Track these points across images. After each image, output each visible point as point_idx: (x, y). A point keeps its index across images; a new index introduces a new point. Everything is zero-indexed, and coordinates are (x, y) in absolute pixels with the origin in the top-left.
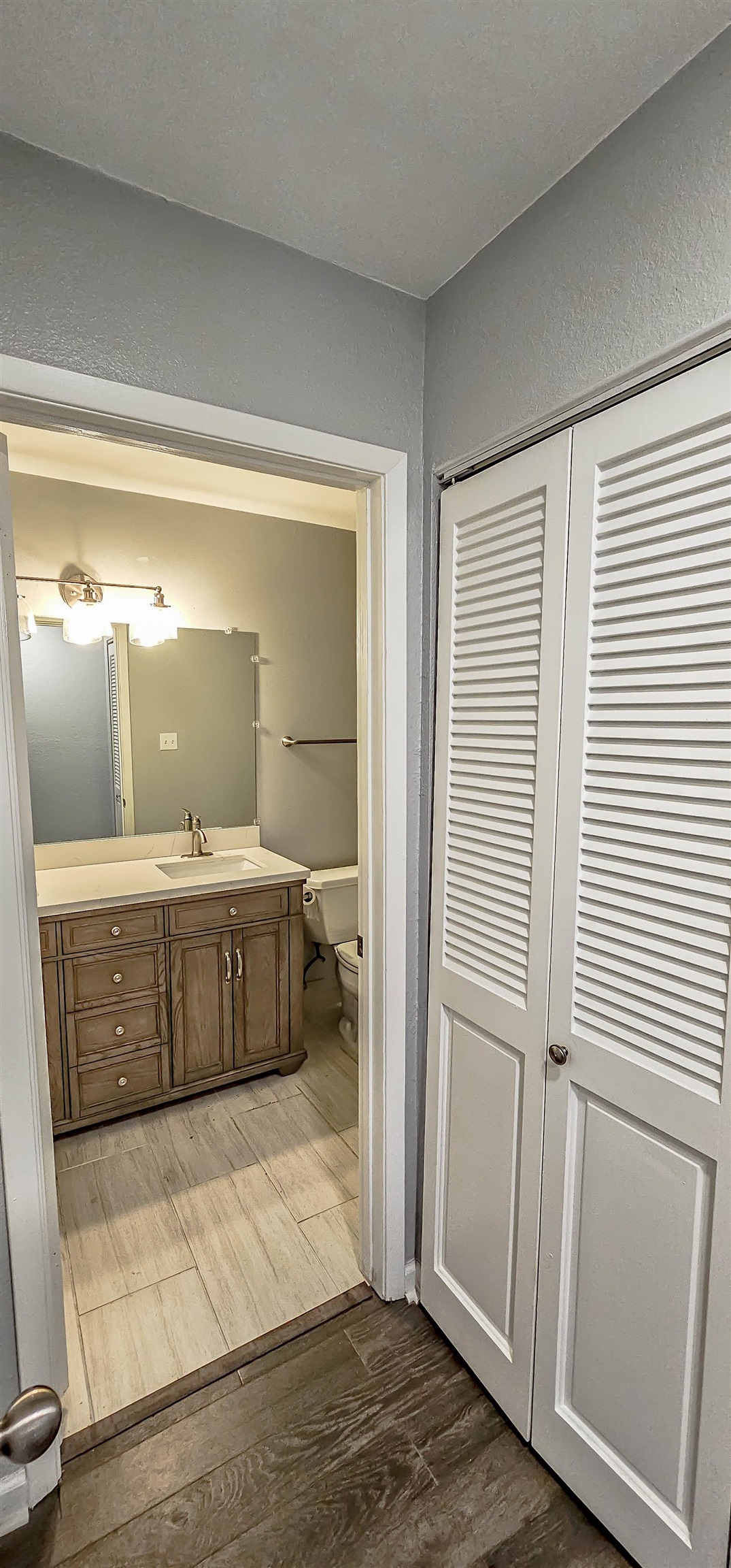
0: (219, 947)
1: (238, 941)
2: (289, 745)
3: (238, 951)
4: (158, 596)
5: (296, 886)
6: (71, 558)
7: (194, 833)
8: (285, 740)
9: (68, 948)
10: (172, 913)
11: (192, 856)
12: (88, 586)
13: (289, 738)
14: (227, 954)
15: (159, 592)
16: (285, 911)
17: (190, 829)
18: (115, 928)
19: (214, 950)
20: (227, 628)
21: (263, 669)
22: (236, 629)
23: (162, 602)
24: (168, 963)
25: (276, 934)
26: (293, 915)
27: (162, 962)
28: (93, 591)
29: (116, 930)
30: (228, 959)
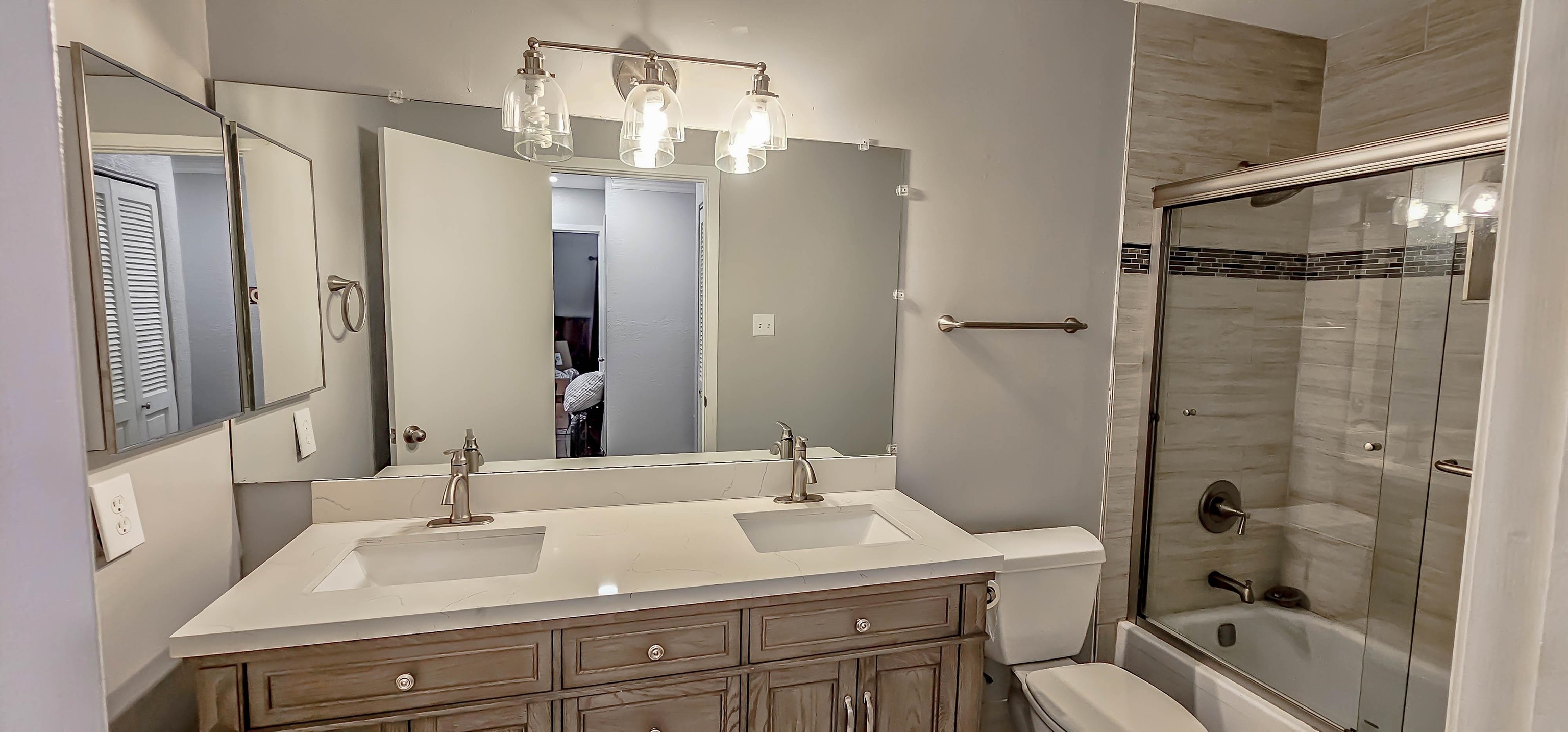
0: (835, 686)
1: (867, 679)
2: (949, 330)
3: (867, 696)
4: (760, 78)
5: (974, 583)
6: (631, 25)
7: (796, 464)
8: (943, 321)
9: (572, 678)
10: (756, 622)
11: (789, 499)
12: (652, 59)
13: (950, 318)
14: (848, 701)
15: (762, 71)
16: (954, 629)
17: (790, 455)
18: (656, 646)
19: (825, 692)
20: (862, 141)
21: (915, 209)
22: (876, 142)
23: (766, 88)
24: (744, 713)
25: (936, 667)
26: (968, 636)
27: (733, 711)
28: (659, 67)
29: (655, 651)
30: (850, 711)
